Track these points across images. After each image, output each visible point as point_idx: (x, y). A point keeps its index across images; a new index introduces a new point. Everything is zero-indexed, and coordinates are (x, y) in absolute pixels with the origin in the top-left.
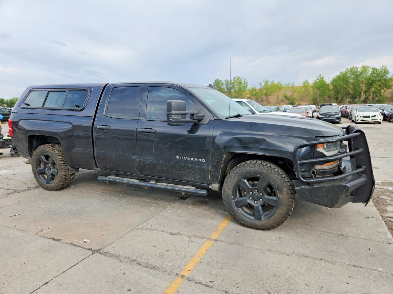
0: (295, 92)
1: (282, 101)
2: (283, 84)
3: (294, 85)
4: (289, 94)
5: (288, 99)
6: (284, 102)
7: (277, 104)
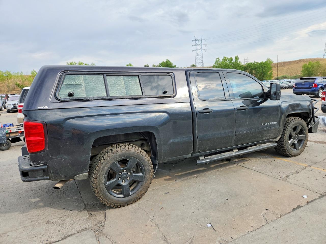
0: (25, 80)
1: (14, 89)
2: (11, 73)
3: (23, 74)
4: (19, 82)
5: (20, 86)
6: (16, 89)
7: (9, 92)
